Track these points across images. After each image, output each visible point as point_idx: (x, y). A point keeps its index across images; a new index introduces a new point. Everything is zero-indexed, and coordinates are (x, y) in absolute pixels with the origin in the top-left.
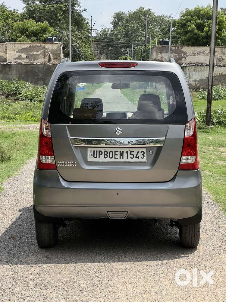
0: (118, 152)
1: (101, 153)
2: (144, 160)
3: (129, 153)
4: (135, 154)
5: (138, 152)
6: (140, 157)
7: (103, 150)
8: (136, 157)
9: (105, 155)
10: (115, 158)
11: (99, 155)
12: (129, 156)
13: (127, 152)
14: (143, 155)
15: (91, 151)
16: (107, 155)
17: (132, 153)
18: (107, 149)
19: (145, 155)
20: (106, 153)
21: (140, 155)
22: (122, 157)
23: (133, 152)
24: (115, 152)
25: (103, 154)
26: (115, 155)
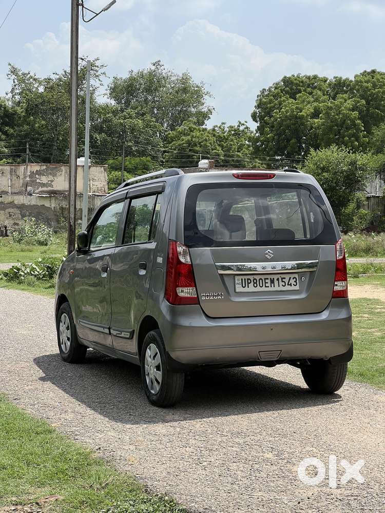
0: (268, 279)
1: (249, 281)
2: (297, 288)
3: (280, 280)
4: (286, 280)
5: (290, 278)
6: (292, 285)
7: (251, 278)
8: (288, 285)
9: (254, 283)
10: (266, 287)
11: (248, 283)
12: (281, 283)
13: (278, 280)
14: (296, 282)
15: (238, 280)
16: (256, 283)
17: (283, 280)
18: (255, 277)
19: (298, 281)
20: (255, 281)
21: (292, 281)
22: (272, 285)
23: (285, 278)
24: (265, 279)
25: (252, 283)
26: (265, 283)
